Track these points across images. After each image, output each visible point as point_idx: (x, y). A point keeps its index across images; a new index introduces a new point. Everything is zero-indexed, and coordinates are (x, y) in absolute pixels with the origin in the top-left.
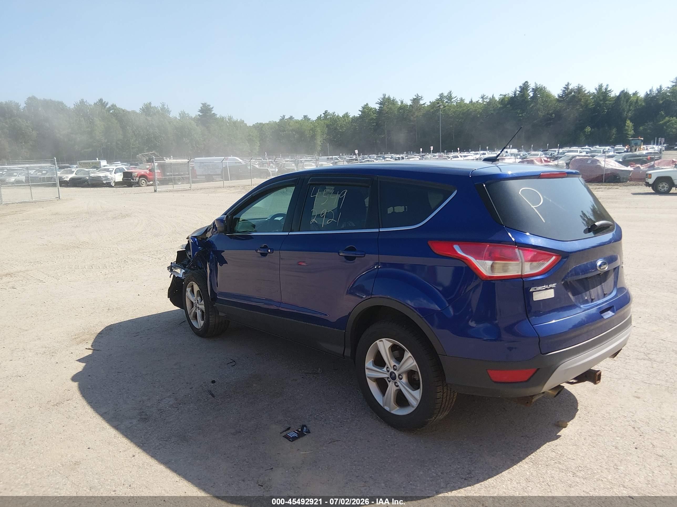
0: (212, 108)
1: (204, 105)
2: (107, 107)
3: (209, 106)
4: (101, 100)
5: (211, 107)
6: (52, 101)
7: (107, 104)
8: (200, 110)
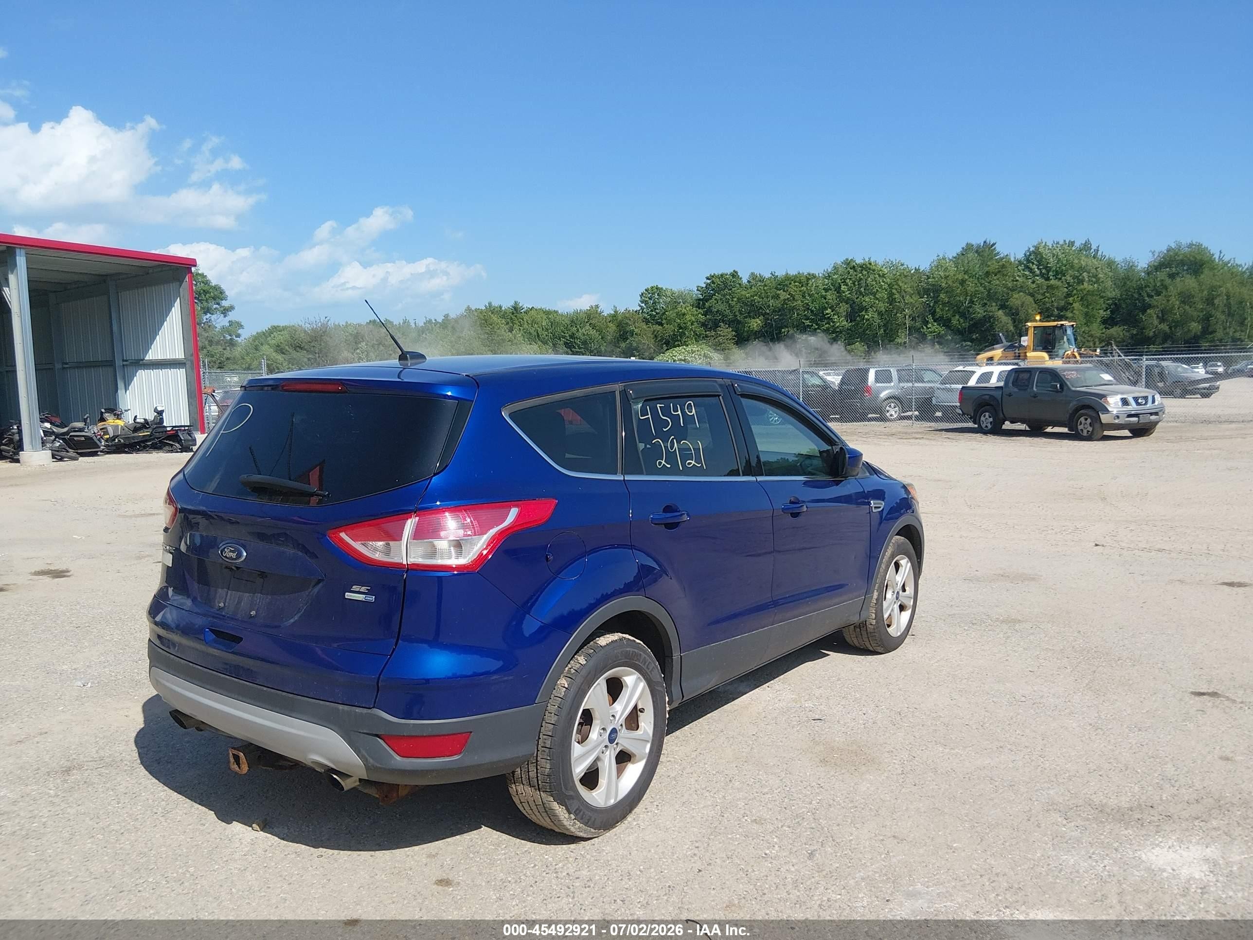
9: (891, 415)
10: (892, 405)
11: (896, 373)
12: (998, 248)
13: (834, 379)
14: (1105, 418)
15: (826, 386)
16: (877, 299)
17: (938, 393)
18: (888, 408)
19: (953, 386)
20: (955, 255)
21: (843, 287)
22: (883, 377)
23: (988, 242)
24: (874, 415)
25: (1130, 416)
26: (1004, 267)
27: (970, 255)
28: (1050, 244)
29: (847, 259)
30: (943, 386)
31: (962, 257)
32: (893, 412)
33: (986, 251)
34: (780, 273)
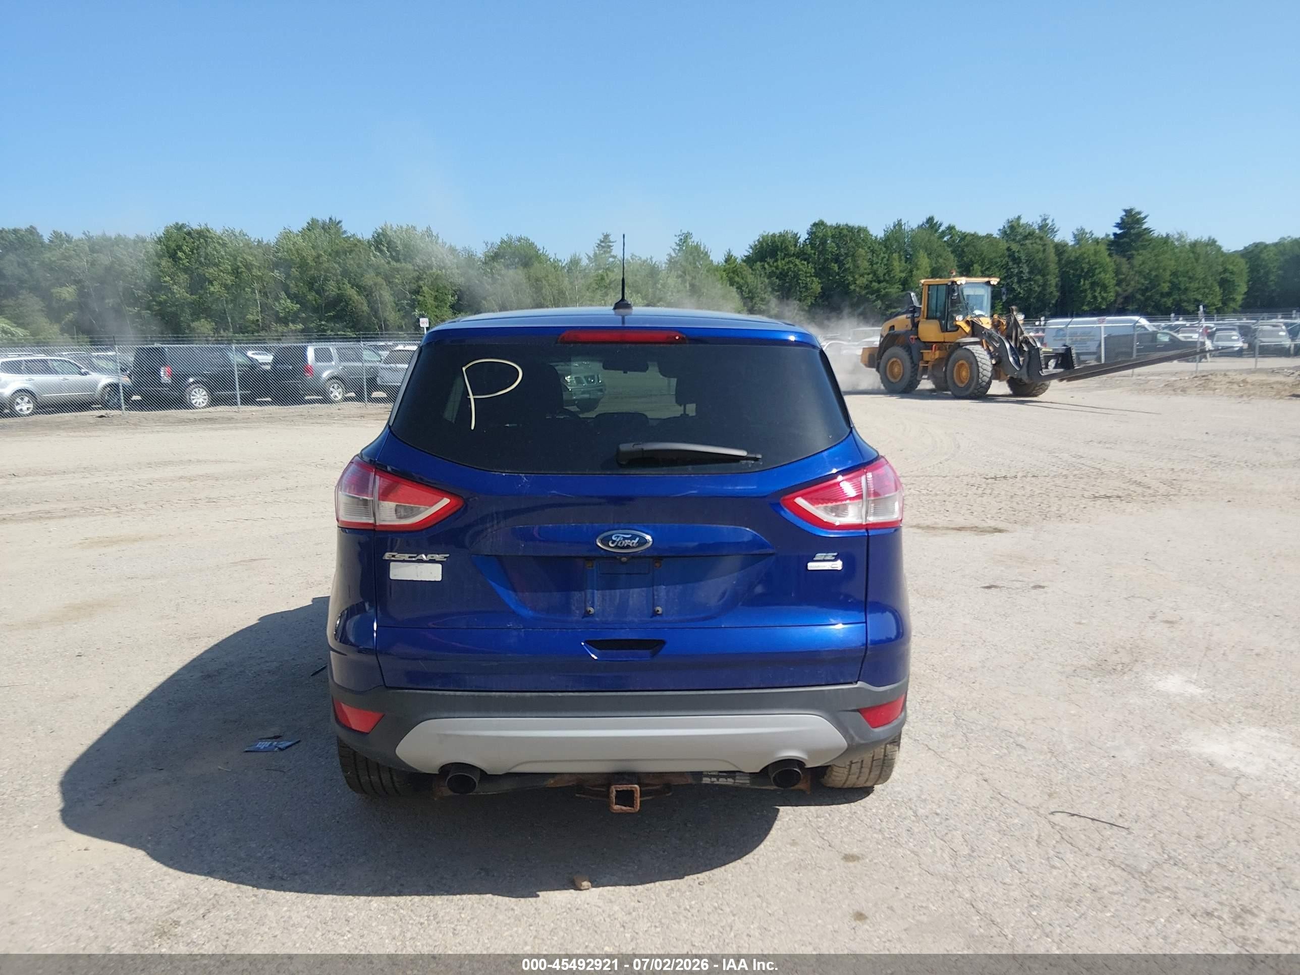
0: (1145, 217)
1: (1128, 212)
2: (940, 231)
3: (1139, 213)
4: (930, 220)
5: (1142, 216)
6: (849, 227)
7: (940, 225)
8: (1118, 223)
9: (336, 396)
10: (336, 386)
11: (335, 351)
12: (345, 226)
13: (265, 358)
14: (565, 397)
15: (253, 366)
16: (221, 271)
17: (382, 373)
18: (331, 389)
19: (399, 366)
20: (300, 229)
21: (180, 254)
22: (322, 356)
23: (333, 219)
24: (315, 397)
25: (583, 393)
26: (354, 245)
27: (317, 231)
28: (395, 227)
29: (177, 224)
30: (388, 366)
31: (308, 233)
32: (337, 393)
33: (331, 227)
34: (95, 233)
